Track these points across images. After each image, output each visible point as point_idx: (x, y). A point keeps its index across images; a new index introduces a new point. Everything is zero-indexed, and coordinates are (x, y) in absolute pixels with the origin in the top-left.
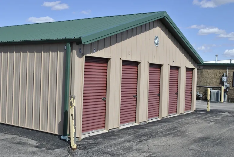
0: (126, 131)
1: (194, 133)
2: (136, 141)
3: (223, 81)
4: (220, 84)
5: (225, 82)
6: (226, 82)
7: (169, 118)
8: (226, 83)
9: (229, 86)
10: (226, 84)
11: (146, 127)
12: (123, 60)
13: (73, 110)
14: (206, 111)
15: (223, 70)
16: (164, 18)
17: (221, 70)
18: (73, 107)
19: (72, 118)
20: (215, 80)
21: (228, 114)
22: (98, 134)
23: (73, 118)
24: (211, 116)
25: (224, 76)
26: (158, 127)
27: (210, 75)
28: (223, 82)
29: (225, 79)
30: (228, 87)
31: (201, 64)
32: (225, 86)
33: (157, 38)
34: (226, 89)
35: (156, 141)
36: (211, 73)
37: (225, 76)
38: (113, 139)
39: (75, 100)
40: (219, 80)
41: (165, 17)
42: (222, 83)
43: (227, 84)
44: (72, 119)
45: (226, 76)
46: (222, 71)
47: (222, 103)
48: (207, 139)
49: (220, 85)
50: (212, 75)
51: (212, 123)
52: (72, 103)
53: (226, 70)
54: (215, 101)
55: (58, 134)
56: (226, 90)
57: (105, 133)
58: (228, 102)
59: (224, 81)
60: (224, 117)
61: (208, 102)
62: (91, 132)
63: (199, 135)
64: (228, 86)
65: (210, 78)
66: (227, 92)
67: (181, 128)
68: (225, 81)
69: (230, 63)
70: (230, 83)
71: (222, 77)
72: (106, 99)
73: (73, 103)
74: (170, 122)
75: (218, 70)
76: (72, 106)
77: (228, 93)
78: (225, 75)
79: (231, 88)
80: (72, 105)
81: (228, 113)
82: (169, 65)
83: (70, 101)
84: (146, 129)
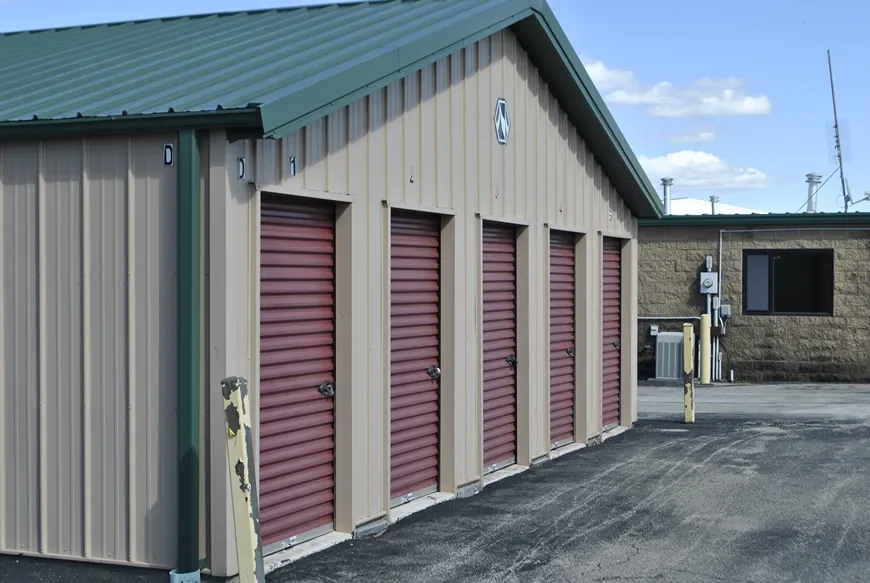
0: (428, 530)
1: (715, 516)
2: (511, 569)
3: (702, 291)
4: (690, 303)
5: (713, 295)
6: (717, 295)
7: (556, 460)
8: (717, 301)
9: (727, 310)
10: (717, 306)
11: (501, 507)
12: (392, 209)
13: (245, 444)
14: (680, 422)
15: (703, 246)
16: (532, 17)
17: (694, 244)
18: (242, 432)
19: (242, 480)
20: (670, 287)
21: (776, 430)
22: (317, 549)
23: (247, 481)
24: (721, 443)
25: (706, 270)
26: (547, 500)
27: (649, 269)
28: (705, 295)
29: (710, 280)
30: (725, 318)
31: (655, 217)
32: (713, 311)
33: (503, 105)
34: (716, 325)
35: (593, 563)
36: (653, 258)
37: (713, 271)
38: (404, 567)
39: (246, 398)
40: (687, 289)
41: (536, 14)
42: (699, 300)
43: (722, 303)
44: (243, 487)
45: (716, 269)
46: (698, 248)
47: (706, 386)
48: (787, 536)
49: (692, 310)
50: (655, 264)
51: (749, 472)
52: (237, 415)
53: (715, 245)
54: (675, 378)
55: (143, 564)
56: (719, 328)
57: (341, 543)
58: (730, 381)
59: (711, 291)
60: (774, 442)
61: (688, 385)
62: (285, 544)
63: (743, 525)
64: (723, 313)
65: (649, 279)
66: (721, 336)
67: (643, 497)
68: (713, 290)
69: (710, 213)
70: (734, 297)
71: (699, 276)
72: (334, 389)
73: (240, 410)
74: (577, 477)
75: (683, 246)
76: (239, 427)
77: (726, 339)
78: (709, 265)
79: (738, 320)
80: (235, 425)
81: (775, 425)
82: (546, 225)
83: (227, 403)
84: (503, 512)
